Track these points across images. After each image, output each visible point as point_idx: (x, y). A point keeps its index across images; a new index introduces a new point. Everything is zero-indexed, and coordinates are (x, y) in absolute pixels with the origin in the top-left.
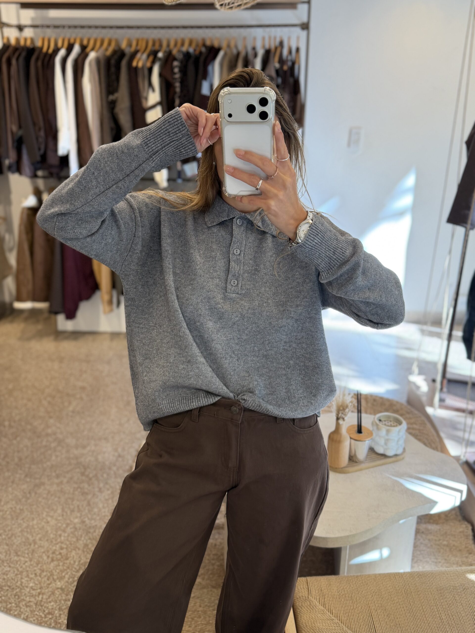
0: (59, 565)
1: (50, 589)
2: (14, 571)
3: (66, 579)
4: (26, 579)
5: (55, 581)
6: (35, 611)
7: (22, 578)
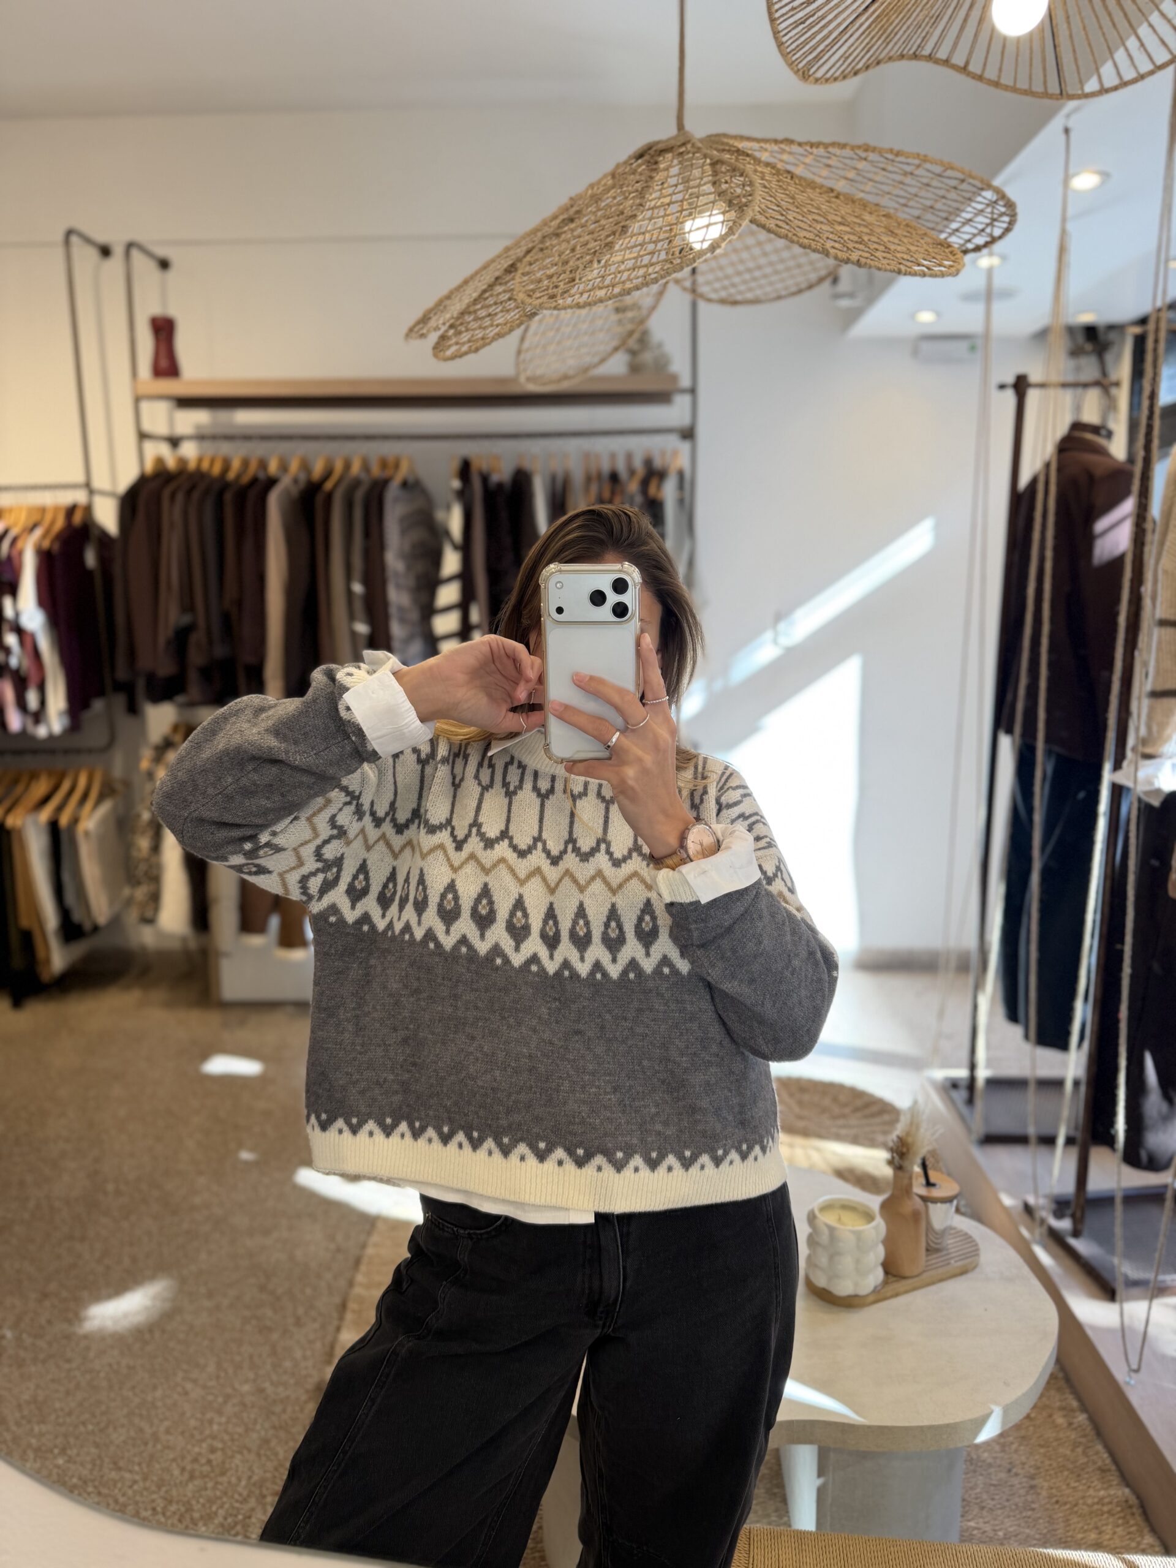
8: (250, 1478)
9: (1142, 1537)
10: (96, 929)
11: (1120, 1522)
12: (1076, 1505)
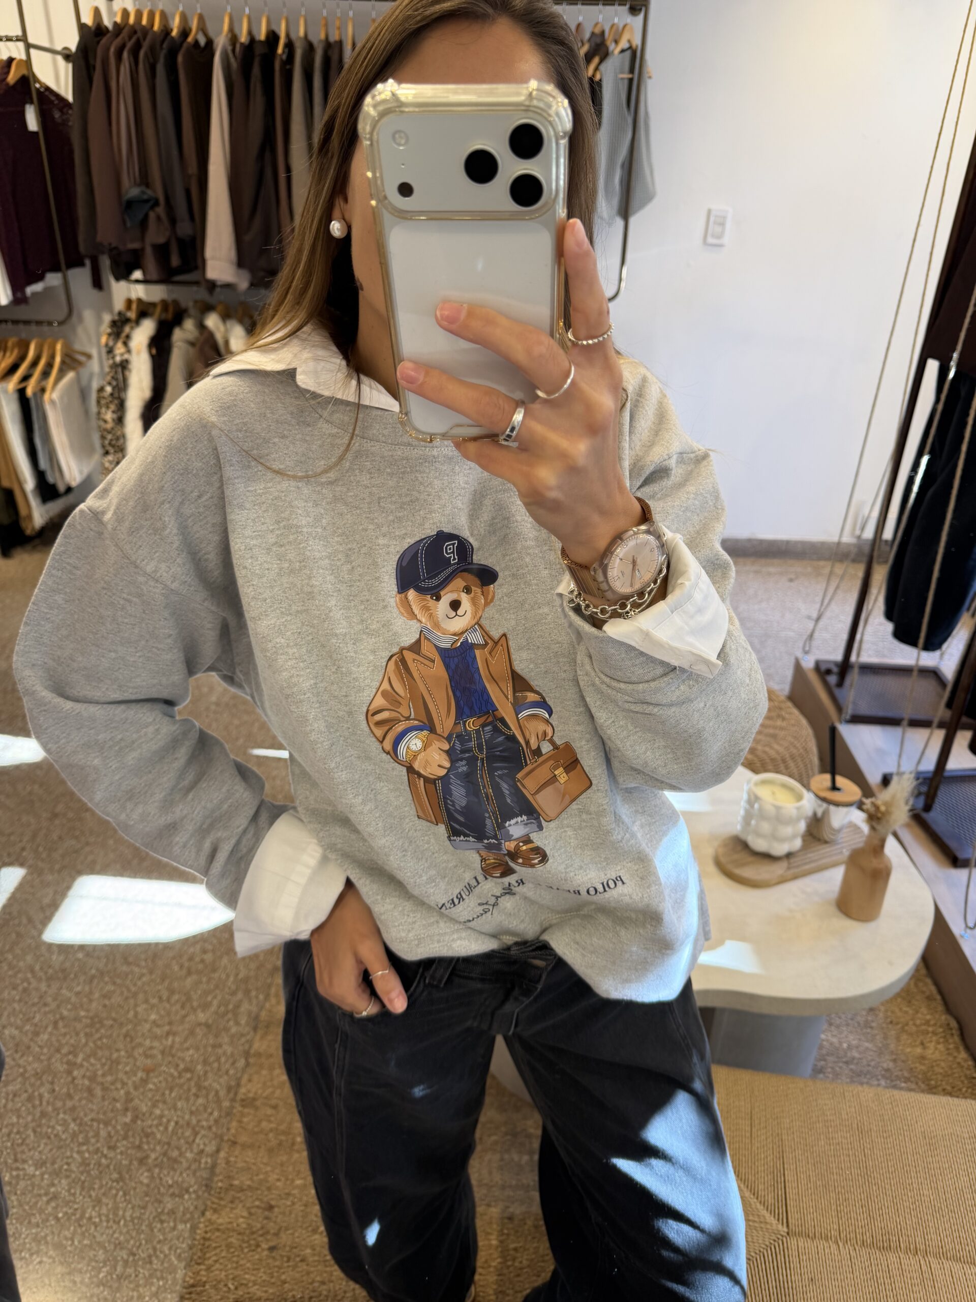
0: (201, 982)
1: (187, 1026)
2: (122, 993)
3: (213, 1008)
4: (144, 1006)
5: (194, 1010)
6: (161, 1065)
7: (136, 1005)
8: (237, 975)
9: (959, 1052)
10: (69, 490)
11: (941, 1040)
12: (907, 1024)
